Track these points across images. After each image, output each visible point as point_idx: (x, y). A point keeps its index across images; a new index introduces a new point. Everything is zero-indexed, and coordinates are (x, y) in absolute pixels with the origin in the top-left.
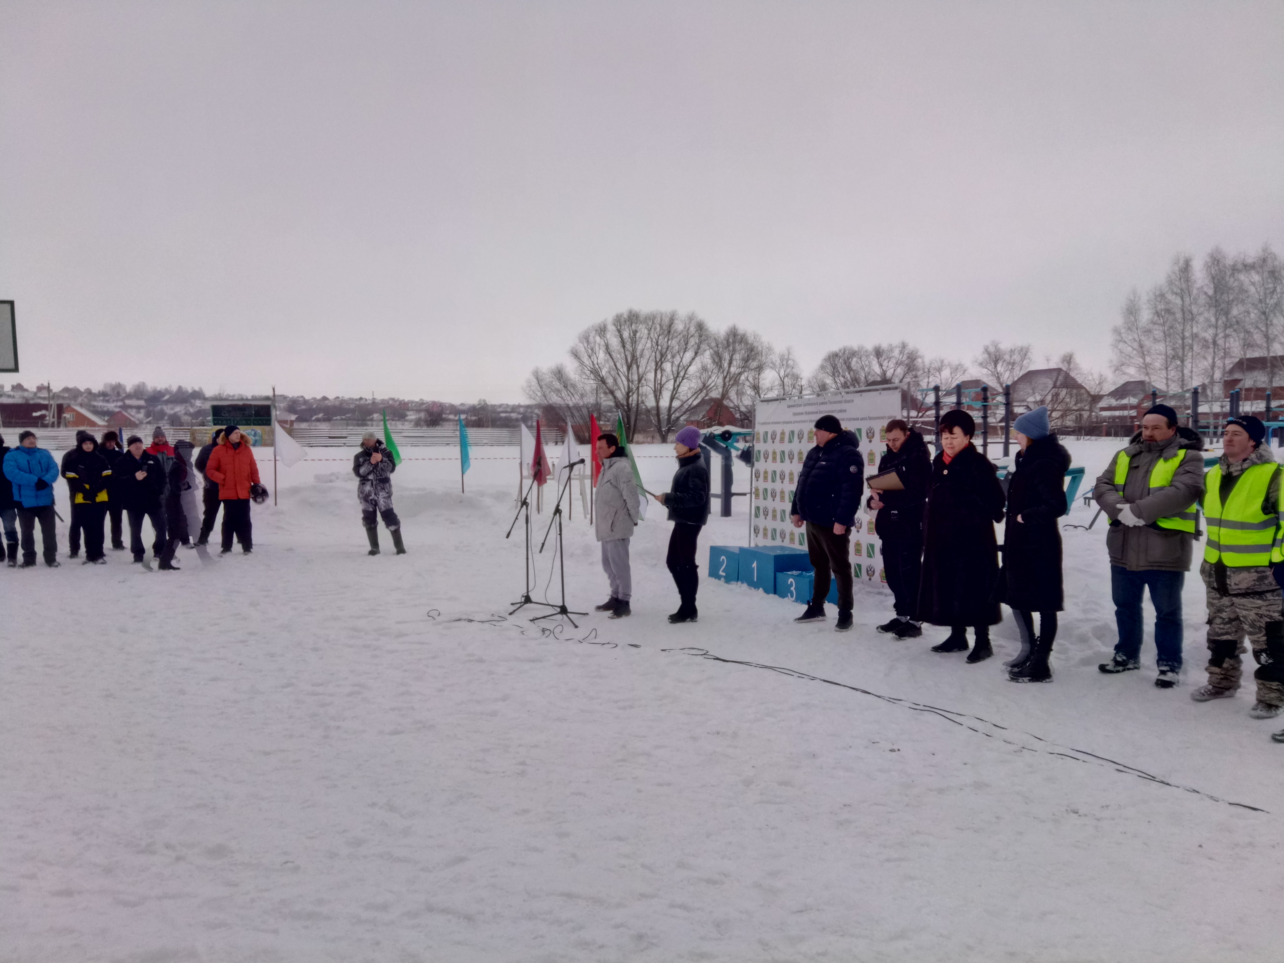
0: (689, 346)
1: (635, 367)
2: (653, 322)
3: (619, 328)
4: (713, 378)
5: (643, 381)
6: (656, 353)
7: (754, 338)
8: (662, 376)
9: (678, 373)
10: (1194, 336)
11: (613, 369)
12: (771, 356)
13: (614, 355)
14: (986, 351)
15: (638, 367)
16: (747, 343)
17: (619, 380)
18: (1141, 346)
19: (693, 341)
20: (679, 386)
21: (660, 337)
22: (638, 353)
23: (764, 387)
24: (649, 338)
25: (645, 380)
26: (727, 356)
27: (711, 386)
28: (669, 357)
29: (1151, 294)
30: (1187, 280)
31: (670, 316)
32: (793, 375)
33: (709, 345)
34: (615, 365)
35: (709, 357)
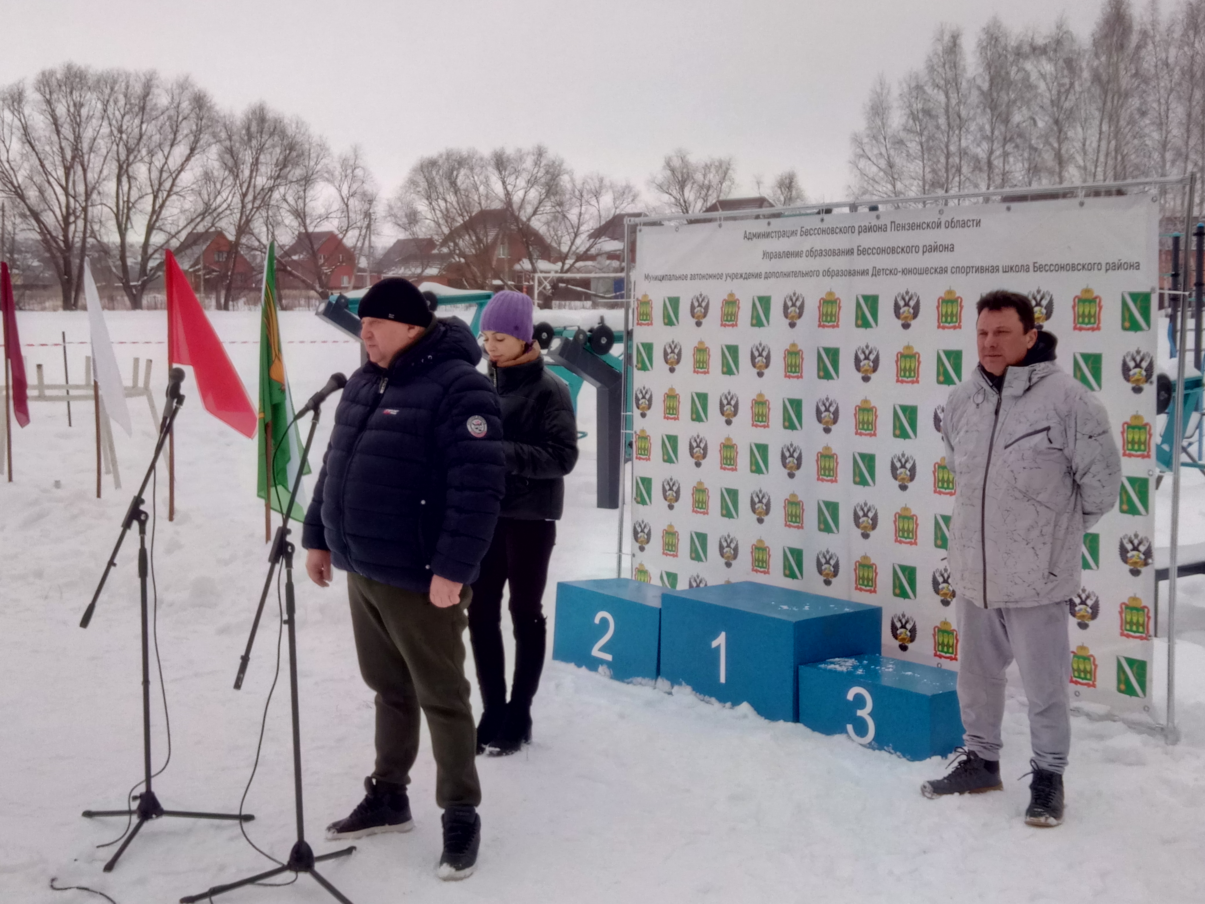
0: (180, 137)
1: (79, 169)
2: (112, 89)
3: (48, 97)
4: (224, 195)
5: (94, 196)
6: (118, 145)
7: (297, 127)
8: (130, 188)
9: (160, 184)
10: (963, 153)
11: (39, 173)
12: (323, 160)
13: (38, 146)
14: (668, 164)
15: (85, 171)
16: (283, 134)
17: (49, 193)
18: (891, 165)
19: (186, 128)
20: (162, 207)
21: (127, 117)
22: (85, 146)
23: (314, 214)
24: (105, 118)
25: (99, 193)
26: (247, 157)
27: (220, 210)
28: (144, 152)
29: (904, 85)
30: (954, 66)
31: (143, 79)
32: (364, 194)
33: (214, 135)
34: (43, 166)
35: (215, 157)
